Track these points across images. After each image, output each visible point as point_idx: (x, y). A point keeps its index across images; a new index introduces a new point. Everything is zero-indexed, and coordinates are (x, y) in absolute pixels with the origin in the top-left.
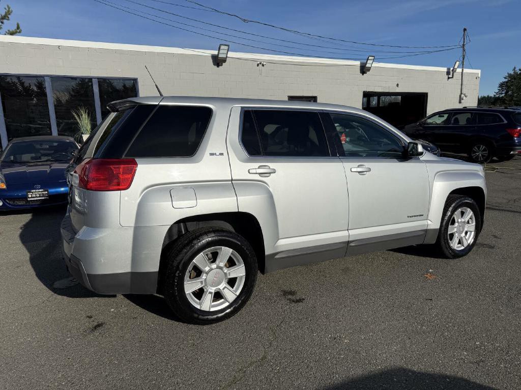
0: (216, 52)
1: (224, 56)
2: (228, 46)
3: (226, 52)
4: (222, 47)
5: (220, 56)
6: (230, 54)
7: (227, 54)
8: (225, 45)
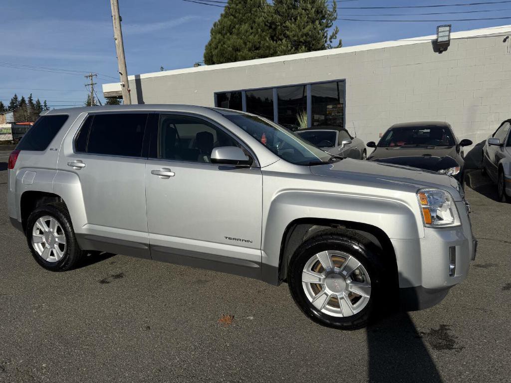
0: (434, 37)
1: (446, 39)
2: (450, 26)
3: (447, 33)
4: (441, 29)
5: (440, 40)
6: (453, 35)
7: (449, 36)
8: (445, 26)
